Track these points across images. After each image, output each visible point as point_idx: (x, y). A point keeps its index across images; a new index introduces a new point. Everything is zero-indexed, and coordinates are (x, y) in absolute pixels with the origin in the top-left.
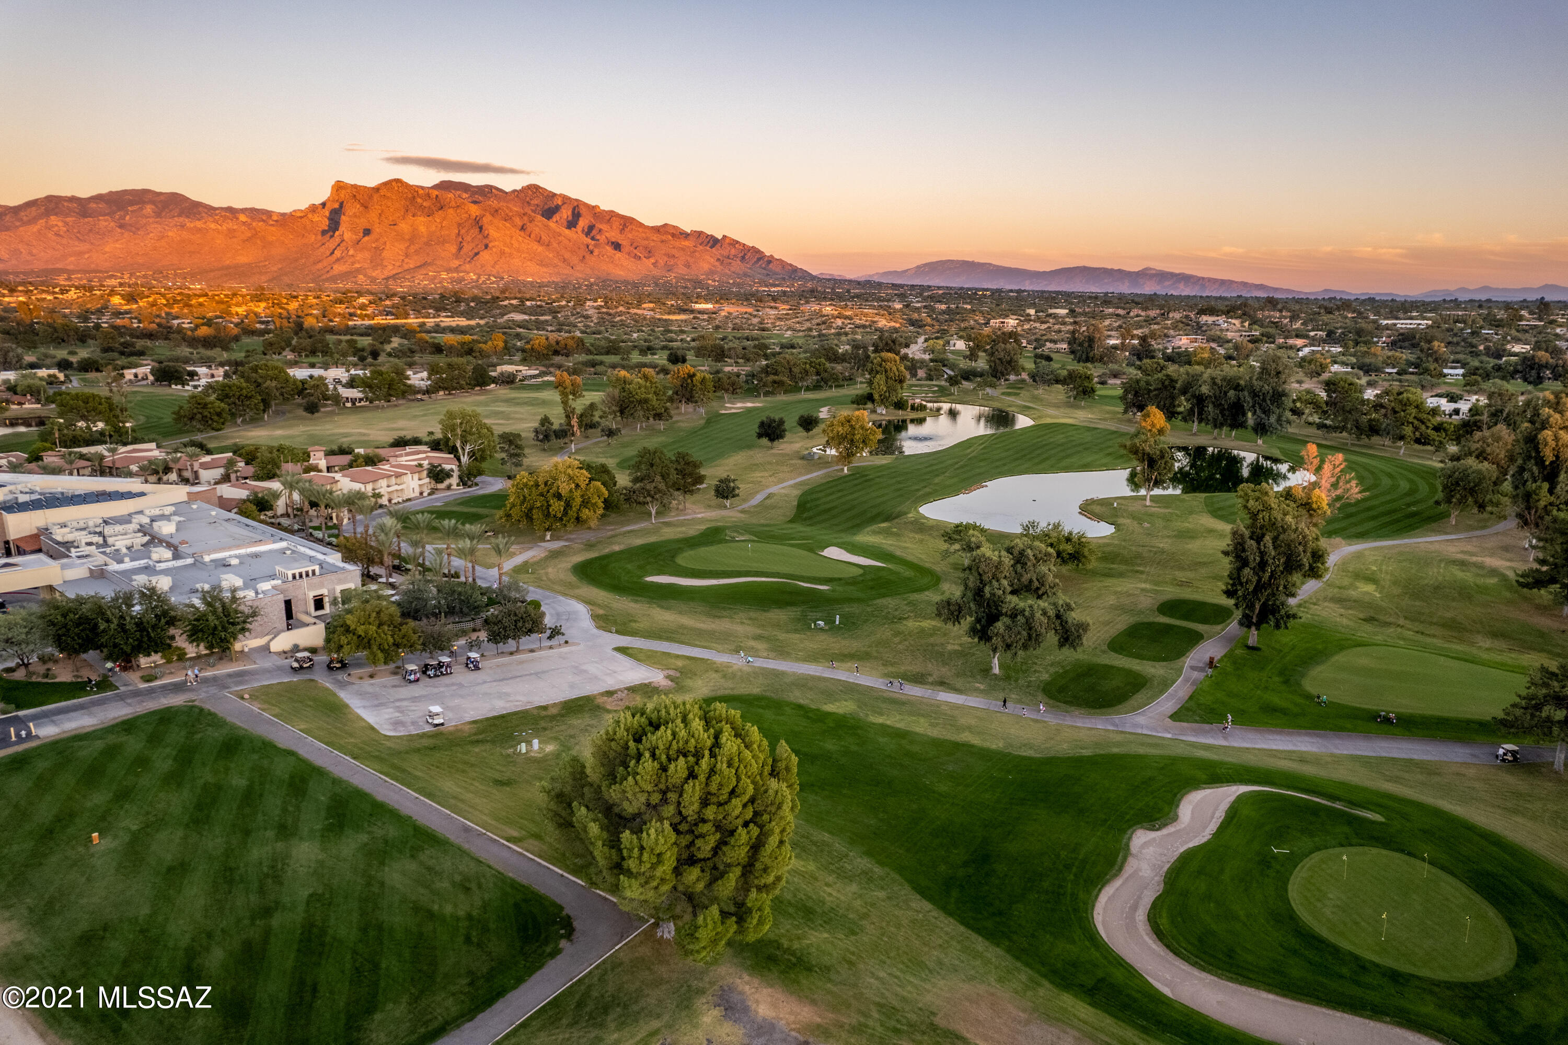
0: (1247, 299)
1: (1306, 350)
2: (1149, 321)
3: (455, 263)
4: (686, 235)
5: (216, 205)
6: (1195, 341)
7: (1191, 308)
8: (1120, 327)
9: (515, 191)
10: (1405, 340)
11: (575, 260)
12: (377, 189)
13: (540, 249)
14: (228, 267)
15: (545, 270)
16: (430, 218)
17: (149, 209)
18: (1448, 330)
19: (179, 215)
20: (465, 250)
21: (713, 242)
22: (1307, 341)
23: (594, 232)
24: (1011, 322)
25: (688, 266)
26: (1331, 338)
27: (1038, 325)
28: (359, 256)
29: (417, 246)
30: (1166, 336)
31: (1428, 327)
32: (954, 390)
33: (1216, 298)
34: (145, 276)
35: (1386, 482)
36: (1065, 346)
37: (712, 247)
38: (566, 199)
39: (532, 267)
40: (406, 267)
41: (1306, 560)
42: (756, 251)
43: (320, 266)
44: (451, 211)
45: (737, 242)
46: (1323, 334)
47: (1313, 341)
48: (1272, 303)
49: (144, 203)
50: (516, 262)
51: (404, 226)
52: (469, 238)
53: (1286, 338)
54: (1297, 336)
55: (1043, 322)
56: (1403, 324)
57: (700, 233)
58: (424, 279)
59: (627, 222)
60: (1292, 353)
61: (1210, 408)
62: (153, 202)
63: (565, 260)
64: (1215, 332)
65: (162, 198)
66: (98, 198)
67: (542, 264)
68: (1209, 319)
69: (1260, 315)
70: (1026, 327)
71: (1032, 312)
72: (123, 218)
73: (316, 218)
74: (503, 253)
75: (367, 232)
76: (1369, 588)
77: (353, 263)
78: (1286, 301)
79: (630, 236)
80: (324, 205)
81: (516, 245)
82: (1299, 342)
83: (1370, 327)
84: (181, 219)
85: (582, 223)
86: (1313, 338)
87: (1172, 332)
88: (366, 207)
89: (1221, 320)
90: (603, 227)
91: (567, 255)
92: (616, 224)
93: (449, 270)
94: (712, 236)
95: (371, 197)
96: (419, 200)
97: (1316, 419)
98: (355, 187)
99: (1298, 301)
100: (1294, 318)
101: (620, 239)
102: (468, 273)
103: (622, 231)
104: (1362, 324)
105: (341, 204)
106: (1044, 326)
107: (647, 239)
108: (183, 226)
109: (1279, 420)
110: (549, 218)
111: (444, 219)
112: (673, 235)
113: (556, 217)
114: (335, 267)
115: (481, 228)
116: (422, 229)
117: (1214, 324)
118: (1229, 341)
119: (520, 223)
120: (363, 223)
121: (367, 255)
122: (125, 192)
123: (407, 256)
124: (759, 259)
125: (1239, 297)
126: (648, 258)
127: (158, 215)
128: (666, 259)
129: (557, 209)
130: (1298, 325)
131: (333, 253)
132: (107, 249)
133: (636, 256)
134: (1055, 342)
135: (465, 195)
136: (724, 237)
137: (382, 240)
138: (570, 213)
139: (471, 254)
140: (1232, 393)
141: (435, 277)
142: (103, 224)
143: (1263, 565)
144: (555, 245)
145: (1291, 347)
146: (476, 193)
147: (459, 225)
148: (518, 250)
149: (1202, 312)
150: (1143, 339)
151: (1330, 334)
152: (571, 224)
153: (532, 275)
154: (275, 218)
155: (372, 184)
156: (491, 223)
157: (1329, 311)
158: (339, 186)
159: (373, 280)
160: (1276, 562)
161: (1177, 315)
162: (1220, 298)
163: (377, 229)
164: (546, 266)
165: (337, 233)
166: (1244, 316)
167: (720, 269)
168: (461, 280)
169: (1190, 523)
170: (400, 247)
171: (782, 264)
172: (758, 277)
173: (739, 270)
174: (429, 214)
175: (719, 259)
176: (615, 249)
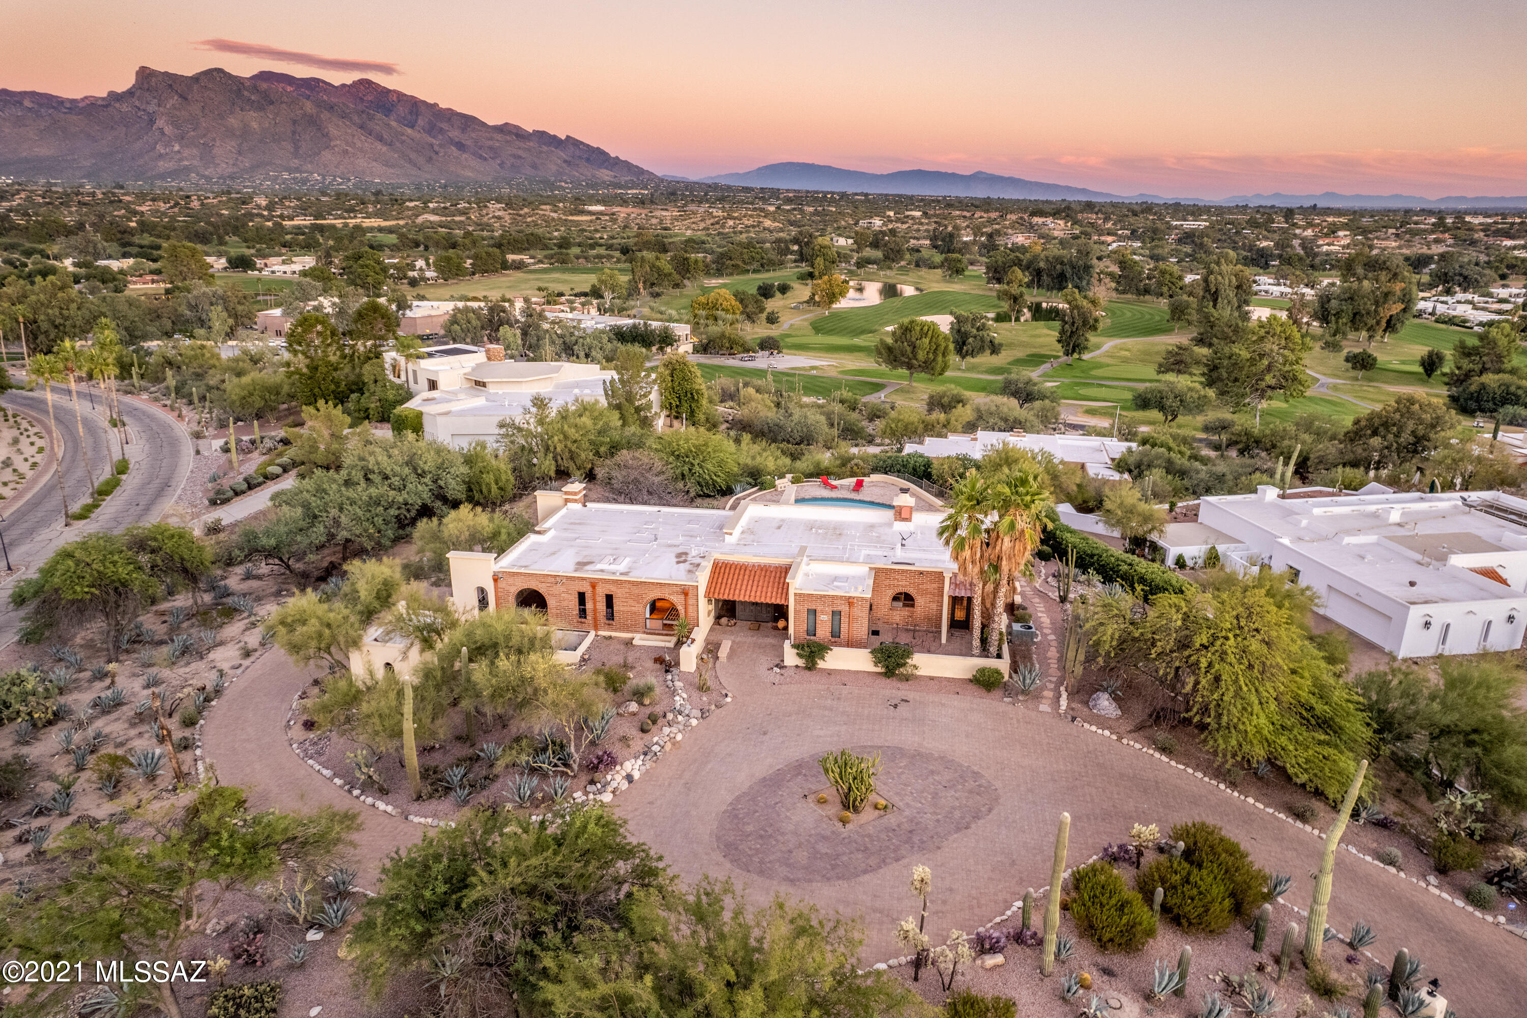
0: (1070, 202)
1: (1115, 245)
2: (991, 222)
3: (295, 163)
4: (529, 135)
6: (1029, 238)
7: (1025, 210)
8: (968, 226)
9: (345, 86)
10: (1188, 237)
11: (421, 161)
12: (196, 79)
13: (384, 149)
15: (392, 171)
16: (261, 114)
18: (1220, 230)
20: (303, 149)
21: (557, 142)
22: (1115, 238)
23: (435, 131)
24: (877, 222)
25: (534, 166)
26: (1134, 235)
27: (899, 225)
28: (187, 153)
29: (250, 144)
30: (1006, 234)
31: (1206, 227)
32: (861, 271)
33: (1043, 202)
35: (1148, 317)
36: (928, 242)
37: (556, 148)
38: (401, 96)
39: (378, 168)
41: (1092, 322)
42: (602, 152)
43: (141, 162)
44: (284, 106)
45: (582, 143)
46: (1127, 232)
47: (1121, 238)
48: (1089, 206)
50: (361, 162)
51: (233, 121)
52: (305, 136)
53: (1100, 235)
54: (1108, 234)
55: (903, 223)
56: (1190, 224)
57: (543, 133)
58: (265, 179)
59: (468, 121)
60: (1103, 248)
61: (1045, 277)
63: (411, 161)
64: (1044, 230)
67: (387, 164)
68: (1037, 220)
69: (1080, 216)
70: (890, 226)
71: (891, 214)
73: (124, 107)
74: (346, 152)
75: (190, 126)
76: (1127, 353)
77: (181, 160)
78: (1103, 205)
79: (473, 136)
80: (130, 94)
81: (359, 144)
82: (1109, 239)
83: (1163, 227)
85: (422, 122)
86: (1120, 236)
87: (1010, 231)
88: (185, 99)
89: (1049, 220)
90: (444, 126)
91: (413, 156)
92: (457, 123)
93: (290, 170)
94: (555, 136)
95: (190, 87)
96: (246, 93)
97: (1113, 285)
98: (165, 75)
99: (1114, 205)
100: (1107, 219)
101: (463, 139)
102: (312, 173)
103: (463, 131)
104: (1159, 224)
106: (905, 226)
107: (491, 139)
109: (1088, 284)
110: (387, 115)
111: (277, 115)
112: (516, 135)
113: (394, 115)
114: (160, 162)
115: (319, 126)
116: (254, 125)
117: (1044, 224)
118: (1055, 238)
119: (358, 122)
121: (195, 151)
123: (240, 153)
124: (604, 161)
125: (1064, 200)
126: (494, 159)
128: (512, 160)
129: (393, 106)
130: (1109, 225)
131: (154, 148)
133: (481, 157)
134: (918, 239)
135: (291, 89)
136: (568, 137)
137: (211, 136)
138: (407, 111)
139: (311, 153)
140: (1058, 267)
141: (276, 178)
143: (1073, 323)
144: (398, 144)
145: (1103, 243)
146: (301, 87)
147: (294, 122)
148: (361, 150)
149: (1033, 214)
150: (990, 236)
151: (1133, 232)
152: (410, 123)
153: (380, 177)
154: (68, 105)
155: (188, 72)
156: (329, 121)
157: (1135, 214)
158: (145, 74)
159: (208, 179)
160: (1079, 322)
161: (1013, 217)
162: (1047, 202)
163: (202, 124)
164: (392, 166)
165: (155, 126)
166: (1067, 217)
167: (567, 170)
168: (304, 181)
169: (1037, 332)
170: (231, 145)
171: (627, 166)
172: (606, 178)
173: (586, 172)
174: (261, 108)
175: (565, 161)
176: (459, 149)
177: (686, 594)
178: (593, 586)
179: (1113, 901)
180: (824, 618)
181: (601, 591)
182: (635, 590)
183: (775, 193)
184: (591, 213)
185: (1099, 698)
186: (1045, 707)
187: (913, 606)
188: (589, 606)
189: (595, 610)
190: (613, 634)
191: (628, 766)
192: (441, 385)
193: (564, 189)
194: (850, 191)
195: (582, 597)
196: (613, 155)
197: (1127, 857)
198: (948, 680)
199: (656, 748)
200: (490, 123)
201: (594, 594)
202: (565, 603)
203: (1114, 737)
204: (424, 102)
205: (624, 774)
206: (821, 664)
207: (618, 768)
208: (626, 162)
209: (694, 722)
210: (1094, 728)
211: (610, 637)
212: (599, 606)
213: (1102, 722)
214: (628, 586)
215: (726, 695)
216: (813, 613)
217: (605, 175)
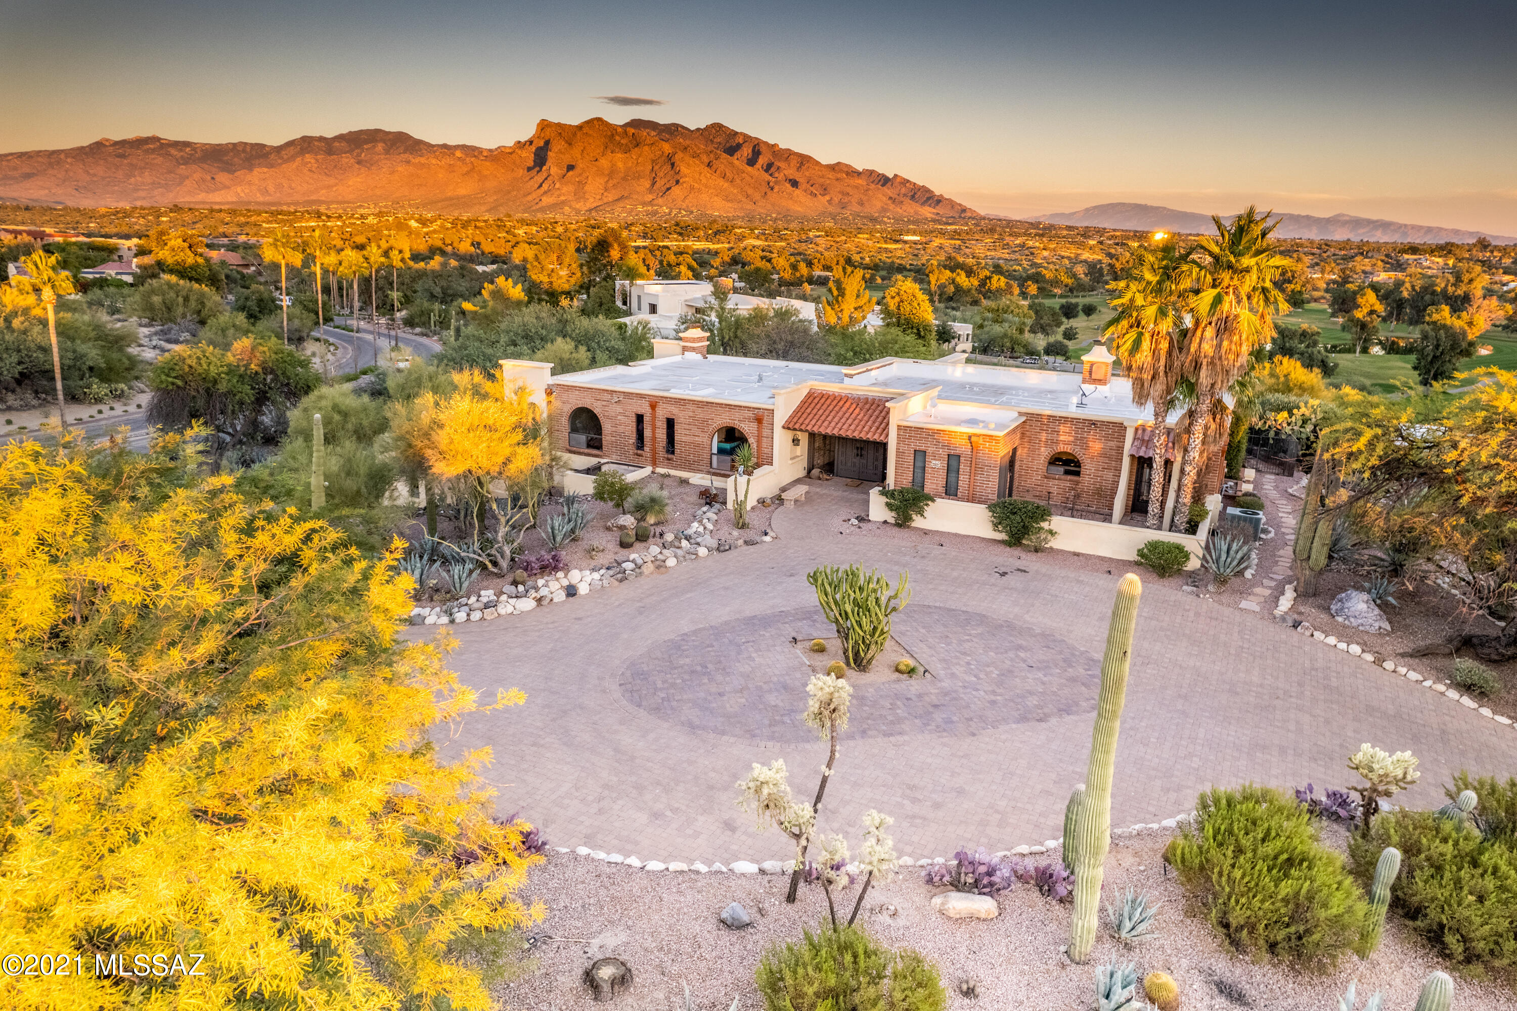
0: (1454, 243)
2: (1347, 259)
3: (650, 197)
4: (859, 174)
5: (433, 143)
7: (1393, 250)
8: (1317, 264)
9: (698, 129)
11: (757, 196)
12: (580, 127)
13: (726, 185)
14: (451, 199)
15: (730, 205)
16: (627, 155)
17: (380, 147)
19: (405, 152)
20: (658, 185)
21: (884, 180)
23: (773, 170)
25: (861, 203)
28: (565, 189)
29: (615, 181)
30: (1364, 273)
34: (385, 207)
37: (883, 185)
38: (747, 138)
39: (718, 202)
40: (605, 200)
42: (927, 190)
43: (530, 198)
44: (646, 148)
45: (908, 181)
49: (376, 141)
50: (704, 197)
51: (604, 162)
52: (661, 174)
57: (872, 172)
58: (622, 212)
59: (804, 160)
62: (384, 142)
63: (748, 196)
64: (1415, 269)
65: (390, 136)
66: (340, 138)
67: (727, 199)
72: (359, 155)
73: (524, 154)
74: (692, 188)
75: (571, 168)
77: (559, 196)
79: (807, 174)
80: (531, 142)
81: (704, 181)
84: (406, 155)
85: (762, 161)
87: (1369, 270)
88: (570, 144)
89: (1423, 258)
90: (782, 165)
91: (750, 191)
92: (794, 162)
93: (644, 204)
94: (883, 175)
95: (575, 134)
96: (617, 138)
98: (559, 125)
101: (798, 176)
102: (661, 206)
103: (799, 169)
105: (547, 143)
107: (823, 177)
108: (408, 162)
110: (732, 155)
111: (640, 156)
112: (847, 174)
113: (738, 154)
114: (544, 199)
115: (673, 165)
116: (620, 165)
117: (1416, 262)
119: (707, 161)
120: (567, 159)
121: (571, 188)
122: (361, 132)
123: (606, 190)
124: (929, 199)
126: (823, 195)
127: (387, 152)
128: (840, 196)
129: (738, 147)
131: (541, 186)
132: (350, 183)
133: (812, 194)
135: (653, 133)
136: (896, 176)
137: (585, 175)
138: (750, 151)
139: (664, 189)
141: (632, 210)
142: (345, 160)
144: (738, 181)
146: (663, 131)
147: (653, 161)
148: (706, 186)
152: (752, 162)
153: (718, 210)
154: (485, 154)
155: (576, 122)
156: (682, 160)
158: (544, 125)
159: (578, 212)
163: (580, 165)
164: (731, 201)
165: (544, 168)
166: (1448, 256)
167: (892, 207)
168: (655, 213)
169: (1390, 364)
170: (600, 181)
171: (952, 204)
172: (929, 215)
173: (910, 209)
174: (627, 151)
175: (890, 198)
176: (793, 186)
177: (759, 420)
178: (653, 406)
179: (1270, 848)
180: (936, 465)
181: (662, 413)
182: (701, 414)
183: (1101, 232)
184: (906, 242)
185: (1349, 598)
186: (1250, 604)
187: (1078, 474)
188: (647, 433)
189: (654, 438)
190: (673, 472)
191: (575, 576)
192: (660, 309)
193: (885, 223)
194: (1184, 231)
195: (640, 418)
196: (937, 193)
197: (1342, 813)
198: (1102, 559)
199: (628, 566)
200: (824, 162)
201: (654, 417)
202: (621, 429)
203: (1369, 657)
204: (766, 143)
205: (565, 583)
206: (918, 522)
207: (560, 574)
208: (950, 200)
209: (702, 551)
210: (1332, 640)
211: (669, 476)
212: (656, 433)
213: (1348, 634)
214: (691, 407)
215: (766, 534)
216: (920, 455)
217: (927, 212)
